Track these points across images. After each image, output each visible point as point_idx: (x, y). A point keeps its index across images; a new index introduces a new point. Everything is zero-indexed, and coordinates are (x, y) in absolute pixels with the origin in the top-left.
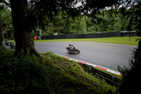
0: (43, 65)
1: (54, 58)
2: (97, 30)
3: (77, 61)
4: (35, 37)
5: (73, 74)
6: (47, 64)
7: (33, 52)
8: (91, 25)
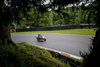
0: (19, 53)
1: (27, 46)
2: (61, 24)
3: (46, 49)
4: (11, 30)
5: (43, 59)
6: (22, 51)
7: (10, 42)
8: (56, 20)
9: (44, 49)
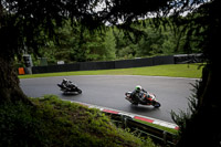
1: (59, 105)
2: (134, 54)
3: (101, 109)
5: (95, 132)
8: (123, 46)
9: (97, 111)
